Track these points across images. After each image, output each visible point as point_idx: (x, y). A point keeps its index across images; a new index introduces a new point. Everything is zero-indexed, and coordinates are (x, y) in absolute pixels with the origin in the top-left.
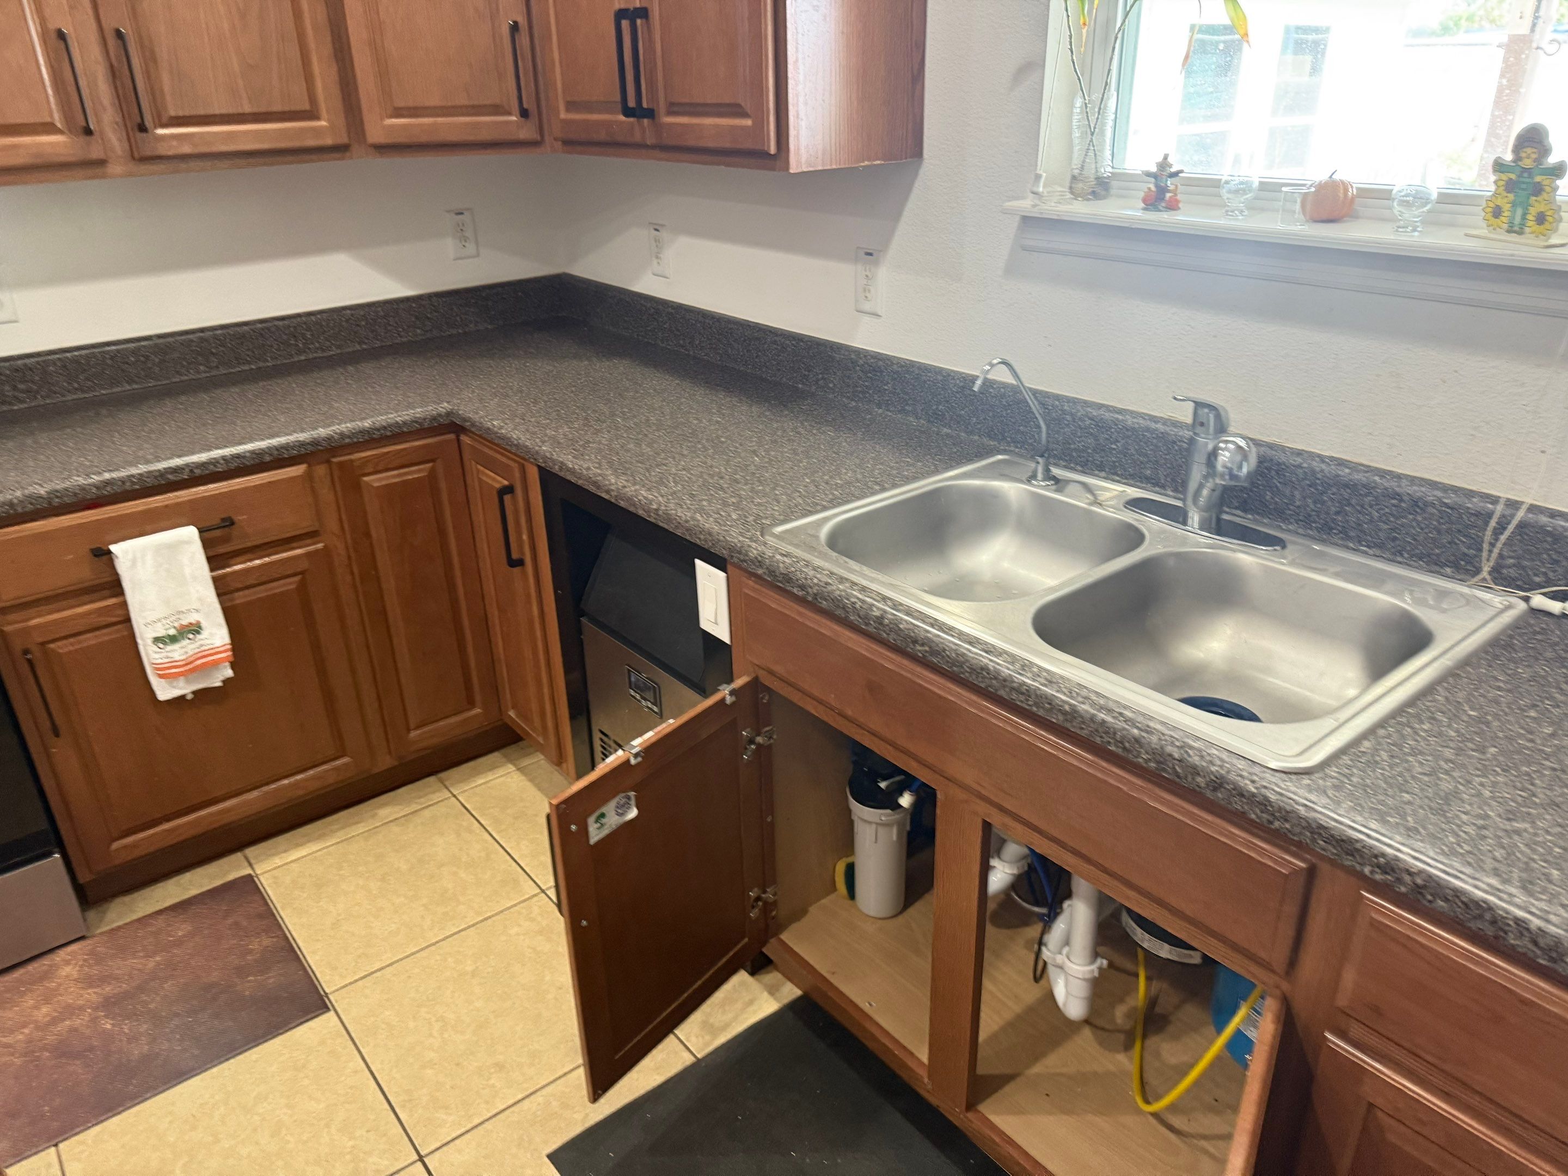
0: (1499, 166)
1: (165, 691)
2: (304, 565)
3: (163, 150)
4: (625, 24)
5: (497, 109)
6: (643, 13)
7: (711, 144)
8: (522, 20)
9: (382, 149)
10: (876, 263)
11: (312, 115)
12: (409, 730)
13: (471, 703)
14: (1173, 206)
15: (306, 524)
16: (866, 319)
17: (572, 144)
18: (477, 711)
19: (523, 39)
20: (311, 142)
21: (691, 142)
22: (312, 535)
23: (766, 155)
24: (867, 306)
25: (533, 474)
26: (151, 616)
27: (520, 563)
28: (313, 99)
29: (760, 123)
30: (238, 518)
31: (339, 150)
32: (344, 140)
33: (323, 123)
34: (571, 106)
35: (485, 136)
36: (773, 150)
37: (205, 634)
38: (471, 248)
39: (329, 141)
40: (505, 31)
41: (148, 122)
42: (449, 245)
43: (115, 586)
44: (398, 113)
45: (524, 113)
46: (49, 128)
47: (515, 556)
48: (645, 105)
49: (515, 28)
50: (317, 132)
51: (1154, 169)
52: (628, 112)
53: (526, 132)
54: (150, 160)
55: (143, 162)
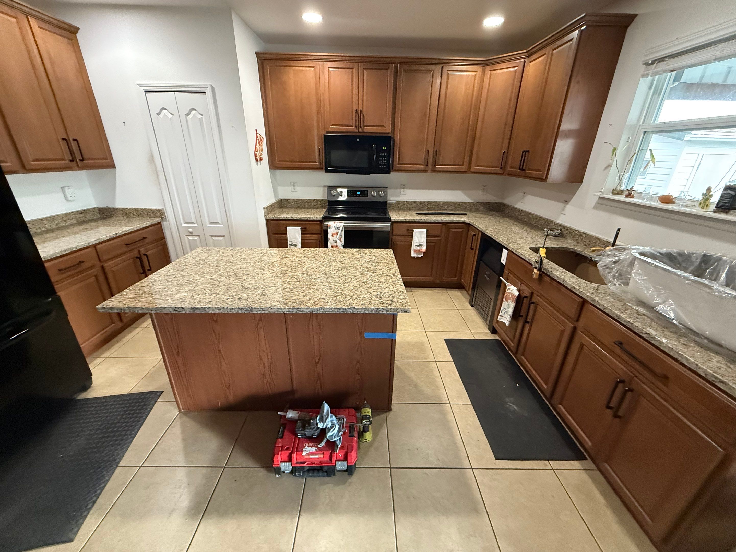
0: (703, 194)
1: (413, 255)
2: (435, 241)
3: (437, 169)
4: (524, 153)
5: (496, 167)
6: (528, 151)
7: (534, 176)
8: (506, 151)
9: (473, 173)
10: (567, 204)
11: (462, 166)
12: (443, 277)
13: (456, 277)
14: (632, 197)
16: (562, 215)
17: (509, 175)
18: (456, 278)
19: (505, 155)
20: (461, 170)
21: (530, 176)
22: (439, 236)
23: (543, 179)
24: (563, 212)
25: (480, 234)
26: (416, 242)
27: (473, 249)
28: (463, 163)
29: (543, 173)
31: (465, 172)
32: (467, 170)
33: (464, 167)
34: (511, 167)
35: (493, 172)
36: (544, 178)
37: (422, 247)
38: (485, 193)
39: (464, 170)
40: (502, 153)
41: (436, 165)
42: (480, 192)
43: (412, 236)
44: (478, 166)
45: (501, 168)
46: (421, 164)
47: (472, 247)
48: (524, 168)
49: (504, 152)
50: (462, 168)
51: (629, 189)
52: (520, 169)
53: (501, 172)
54: (434, 171)
55: (433, 171)
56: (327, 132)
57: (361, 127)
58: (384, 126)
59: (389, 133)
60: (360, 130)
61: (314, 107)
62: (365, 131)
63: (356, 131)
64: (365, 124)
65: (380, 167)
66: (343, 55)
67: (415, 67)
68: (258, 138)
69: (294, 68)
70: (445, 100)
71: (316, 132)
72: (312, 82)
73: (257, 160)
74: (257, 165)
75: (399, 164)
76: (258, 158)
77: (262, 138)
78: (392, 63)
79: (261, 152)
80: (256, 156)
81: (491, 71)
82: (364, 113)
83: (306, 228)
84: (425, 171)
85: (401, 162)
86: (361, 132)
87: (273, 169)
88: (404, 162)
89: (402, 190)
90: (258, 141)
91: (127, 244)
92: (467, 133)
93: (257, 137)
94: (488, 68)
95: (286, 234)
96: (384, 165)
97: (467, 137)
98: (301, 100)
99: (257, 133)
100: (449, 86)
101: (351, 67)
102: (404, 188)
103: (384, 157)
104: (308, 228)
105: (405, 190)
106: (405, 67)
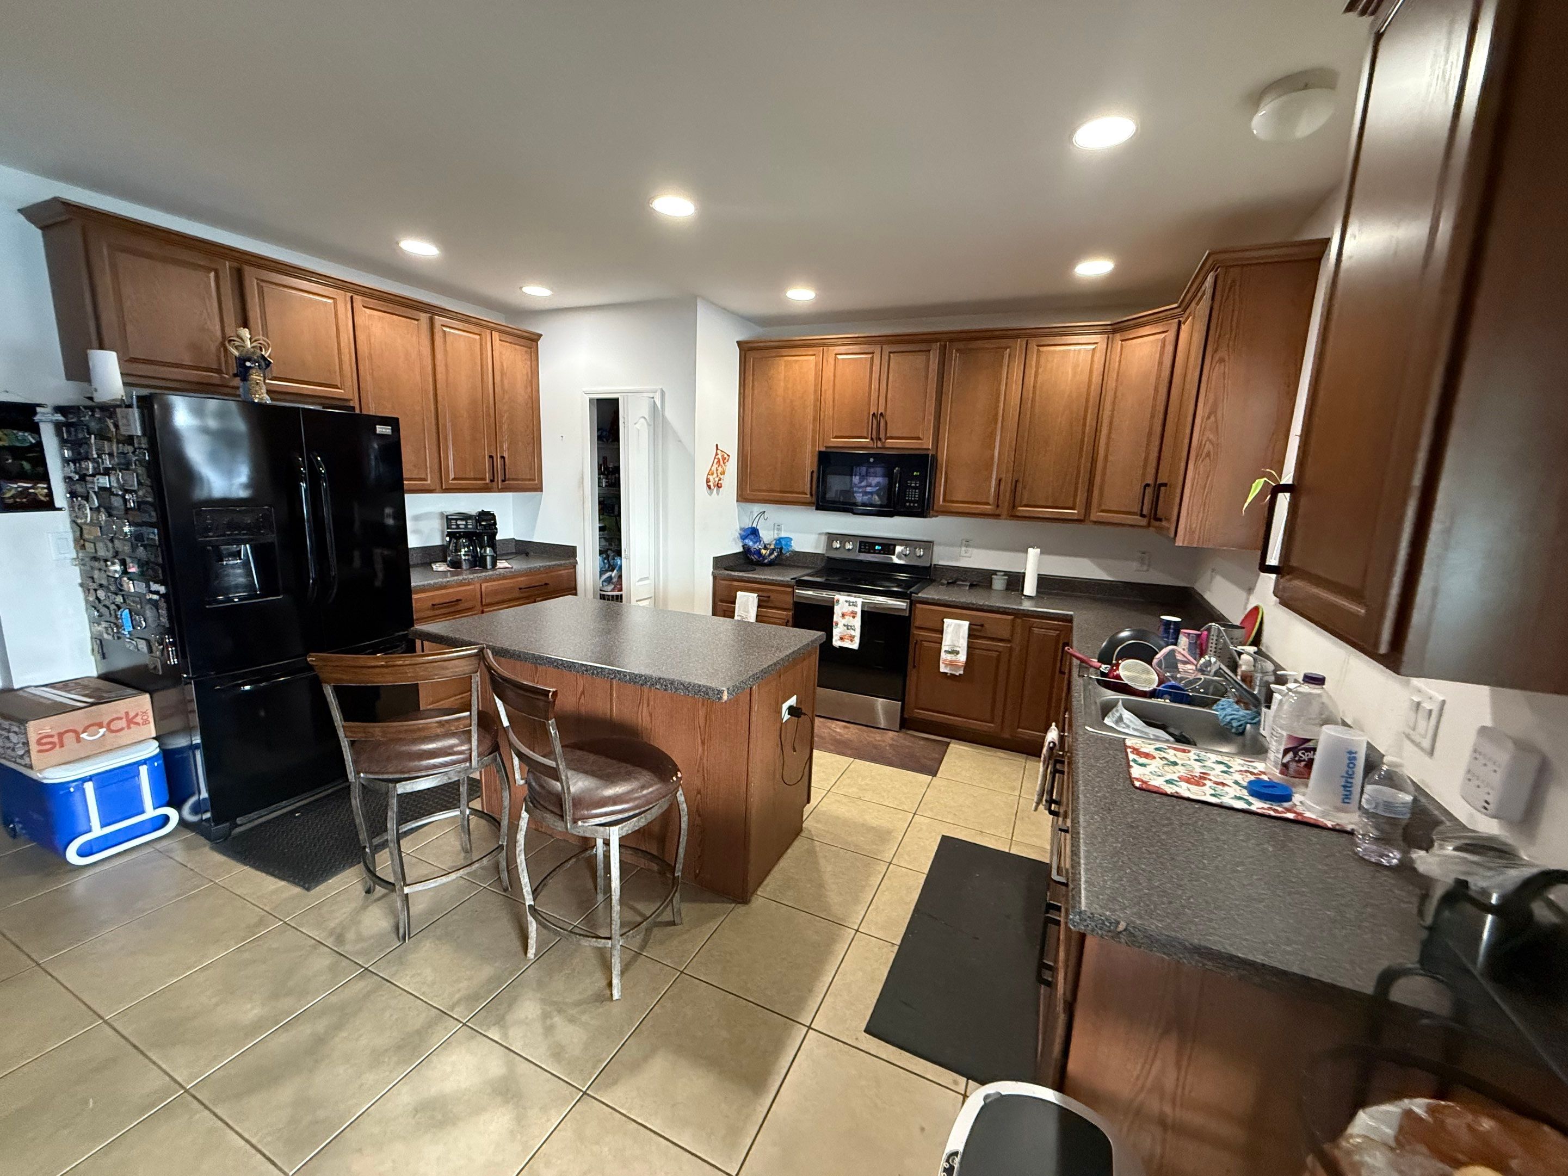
1: (943, 669)
2: (1001, 649)
3: (1019, 514)
5: (1134, 514)
6: (1165, 485)
9: (1095, 522)
11: (1074, 509)
12: (1018, 728)
15: (1006, 635)
20: (1071, 517)
22: (1008, 641)
26: (947, 643)
28: (1075, 503)
29: (1172, 526)
30: (986, 626)
31: (1079, 521)
32: (1082, 518)
33: (1075, 512)
36: (1172, 536)
37: (959, 656)
39: (1076, 518)
41: (1017, 505)
42: (1134, 565)
43: (941, 632)
44: (1103, 511)
46: (988, 504)
50: (1073, 514)
52: (1153, 518)
54: (1014, 517)
55: (1012, 516)
56: (827, 447)
57: (880, 439)
58: (919, 438)
59: (928, 449)
60: (879, 444)
61: (810, 411)
62: (887, 446)
63: (871, 445)
64: (888, 435)
65: (908, 504)
66: (856, 335)
67: (979, 344)
68: (719, 456)
69: (786, 358)
70: (1034, 393)
71: (809, 447)
72: (811, 377)
73: (709, 487)
74: (711, 494)
75: (944, 500)
76: (711, 484)
77: (726, 456)
78: (936, 341)
79: (722, 477)
80: (708, 481)
81: (1122, 341)
82: (888, 418)
83: (769, 597)
84: (996, 516)
85: (948, 498)
86: (880, 448)
87: (741, 502)
88: (955, 499)
89: (963, 549)
90: (716, 460)
91: (520, 589)
92: (1081, 449)
93: (717, 454)
94: (1118, 336)
95: (734, 603)
96: (914, 502)
97: (1080, 457)
98: (792, 401)
99: (717, 449)
100: (1040, 370)
101: (871, 351)
102: (967, 546)
103: (915, 488)
104: (772, 597)
105: (970, 549)
106: (961, 345)
